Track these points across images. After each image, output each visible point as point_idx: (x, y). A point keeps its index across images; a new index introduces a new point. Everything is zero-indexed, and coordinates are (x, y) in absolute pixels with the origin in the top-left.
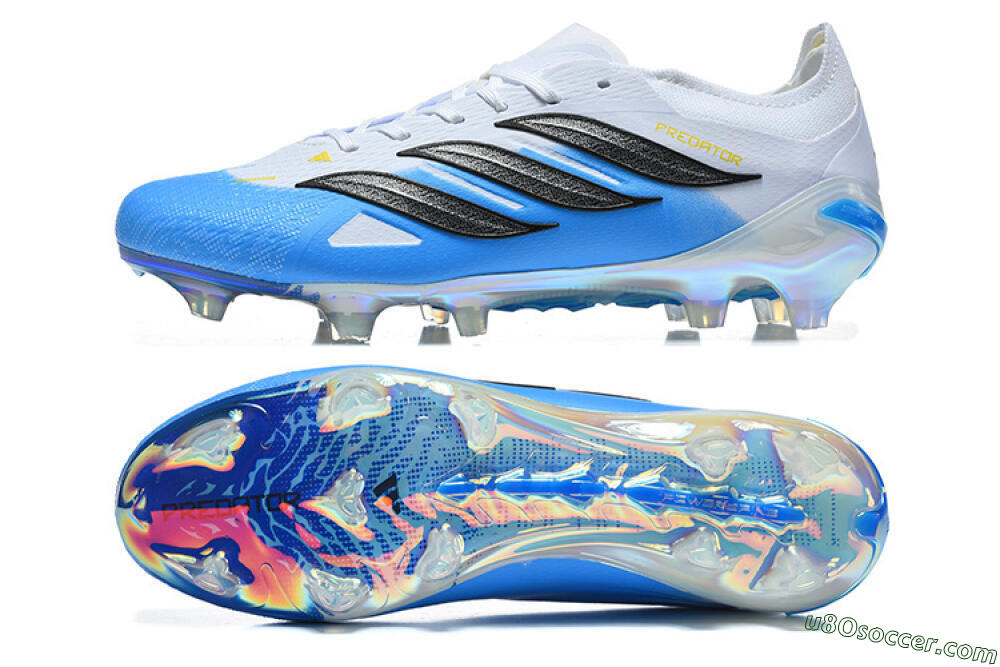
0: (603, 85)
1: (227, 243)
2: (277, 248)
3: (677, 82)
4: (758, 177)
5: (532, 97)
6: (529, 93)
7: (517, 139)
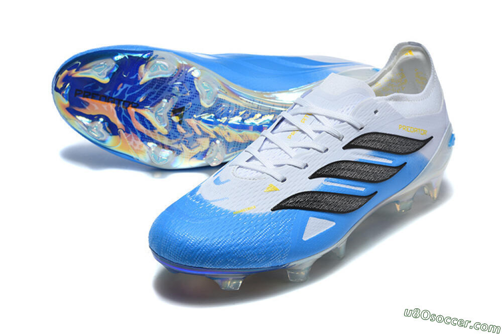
0: (376, 112)
1: (258, 254)
2: (284, 250)
3: (396, 100)
4: (432, 137)
5: (352, 128)
6: (349, 126)
7: (355, 153)
